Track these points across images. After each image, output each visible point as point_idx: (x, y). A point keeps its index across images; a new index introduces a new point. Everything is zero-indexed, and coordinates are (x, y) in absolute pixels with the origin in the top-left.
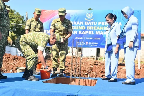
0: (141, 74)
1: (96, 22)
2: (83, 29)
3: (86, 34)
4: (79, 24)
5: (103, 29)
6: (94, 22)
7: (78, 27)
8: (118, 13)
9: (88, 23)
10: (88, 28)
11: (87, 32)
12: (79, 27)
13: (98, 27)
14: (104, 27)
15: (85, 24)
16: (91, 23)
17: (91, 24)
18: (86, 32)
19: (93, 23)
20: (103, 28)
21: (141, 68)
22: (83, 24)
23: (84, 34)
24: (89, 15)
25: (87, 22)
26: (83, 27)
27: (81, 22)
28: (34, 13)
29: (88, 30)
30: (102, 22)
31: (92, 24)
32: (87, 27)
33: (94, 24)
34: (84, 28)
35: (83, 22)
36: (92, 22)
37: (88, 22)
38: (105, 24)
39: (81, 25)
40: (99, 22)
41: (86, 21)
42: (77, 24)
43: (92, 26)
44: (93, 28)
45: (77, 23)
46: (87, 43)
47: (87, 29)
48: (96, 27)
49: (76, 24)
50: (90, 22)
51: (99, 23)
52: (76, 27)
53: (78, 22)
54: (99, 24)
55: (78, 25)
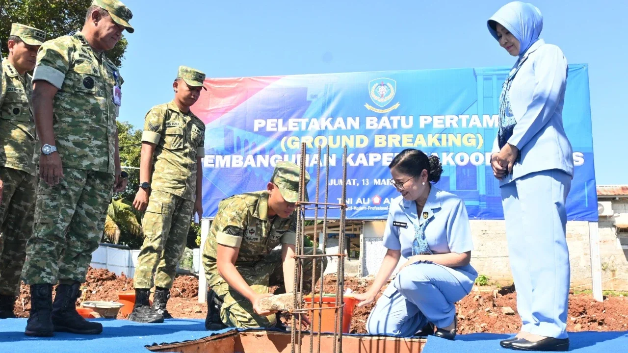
0: (610, 319)
1: (411, 118)
2: (358, 145)
3: (371, 164)
4: (343, 127)
5: (437, 144)
6: (403, 118)
7: (338, 137)
8: (494, 78)
9: (378, 122)
10: (379, 141)
11: (373, 158)
12: (344, 138)
13: (420, 136)
14: (444, 137)
15: (368, 127)
16: (391, 122)
17: (389, 126)
18: (371, 155)
19: (399, 122)
20: (440, 140)
21: (604, 298)
22: (356, 125)
23: (365, 164)
24: (382, 90)
25: (375, 119)
26: (358, 138)
27: (350, 120)
28: (176, 85)
29: (381, 151)
30: (436, 118)
31: (395, 126)
32: (377, 137)
33: (404, 125)
34: (362, 142)
35: (358, 119)
36: (395, 119)
37: (379, 117)
38: (448, 125)
39: (352, 132)
40: (422, 118)
41: (372, 114)
42: (336, 125)
43: (393, 132)
44: (401, 142)
45: (332, 122)
46: (377, 200)
47: (377, 145)
48: (411, 136)
49: (330, 127)
50: (385, 119)
51: (423, 121)
52: (331, 138)
53: (340, 120)
54: (422, 126)
55: (339, 132)
